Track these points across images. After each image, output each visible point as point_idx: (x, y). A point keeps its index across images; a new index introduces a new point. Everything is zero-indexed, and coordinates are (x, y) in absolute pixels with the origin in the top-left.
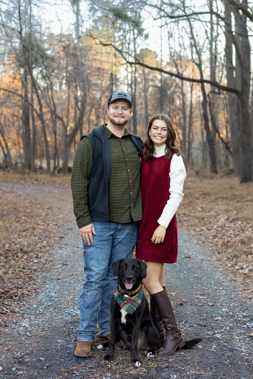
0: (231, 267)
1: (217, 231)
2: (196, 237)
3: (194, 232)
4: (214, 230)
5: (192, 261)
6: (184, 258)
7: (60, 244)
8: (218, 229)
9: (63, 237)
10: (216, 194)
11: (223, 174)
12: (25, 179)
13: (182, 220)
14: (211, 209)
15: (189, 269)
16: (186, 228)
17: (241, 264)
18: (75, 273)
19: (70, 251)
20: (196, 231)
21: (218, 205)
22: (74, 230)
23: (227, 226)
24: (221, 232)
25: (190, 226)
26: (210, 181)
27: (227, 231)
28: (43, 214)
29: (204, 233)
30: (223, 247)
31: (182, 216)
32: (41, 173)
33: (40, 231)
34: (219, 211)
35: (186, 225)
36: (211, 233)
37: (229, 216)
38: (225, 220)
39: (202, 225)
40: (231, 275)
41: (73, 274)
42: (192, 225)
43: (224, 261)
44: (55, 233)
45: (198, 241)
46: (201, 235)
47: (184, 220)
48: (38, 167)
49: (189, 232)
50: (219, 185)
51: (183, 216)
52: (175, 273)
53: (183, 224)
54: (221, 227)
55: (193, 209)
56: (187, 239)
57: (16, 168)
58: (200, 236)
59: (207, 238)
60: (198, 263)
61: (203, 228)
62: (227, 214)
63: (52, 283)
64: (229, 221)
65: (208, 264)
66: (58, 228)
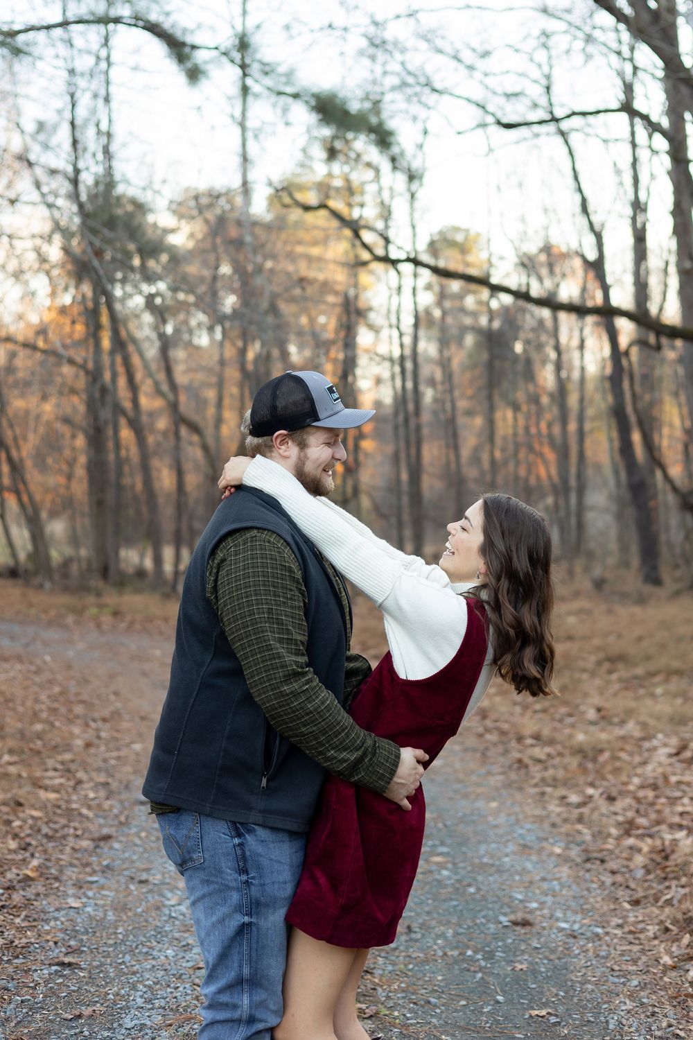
0: (674, 968)
1: (638, 800)
2: (566, 828)
3: (558, 810)
4: (628, 801)
5: (535, 944)
6: (506, 927)
7: (88, 870)
8: (641, 794)
9: (107, 838)
10: (648, 658)
11: (679, 586)
12: (79, 612)
13: (526, 760)
14: (629, 713)
15: (519, 980)
16: (537, 790)
18: (87, 1011)
19: (109, 902)
20: (569, 804)
21: (653, 696)
23: (673, 779)
24: (652, 804)
25: (549, 786)
26: (637, 610)
27: (673, 801)
28: (79, 743)
29: (593, 810)
30: (651, 877)
31: (529, 741)
32: (138, 591)
33: (36, 814)
34: (652, 722)
35: (538, 776)
36: (616, 814)
37: (682, 739)
38: (671, 756)
39: (590, 779)
40: (668, 1009)
41: (80, 1016)
42: (555, 779)
43: (650, 940)
44: (87, 818)
45: (567, 848)
46: (580, 820)
47: (531, 758)
48: (131, 570)
49: (544, 808)
50: (664, 625)
51: (533, 742)
52: (463, 1003)
53: (528, 776)
54: (655, 787)
55: (570, 715)
56: (530, 838)
57: (65, 576)
58: (579, 827)
59: (600, 832)
60: (553, 951)
61: (590, 791)
62: (676, 734)
64: (681, 761)
65: (591, 954)
66: (107, 798)
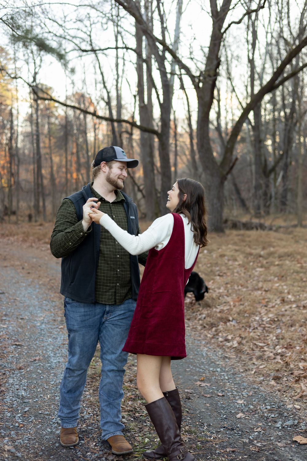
0: (213, 338)
17: (225, 335)
18: (37, 358)
19: (15, 325)
22: (6, 294)
40: (218, 349)
41: (35, 360)
43: (200, 330)
63: (14, 376)
